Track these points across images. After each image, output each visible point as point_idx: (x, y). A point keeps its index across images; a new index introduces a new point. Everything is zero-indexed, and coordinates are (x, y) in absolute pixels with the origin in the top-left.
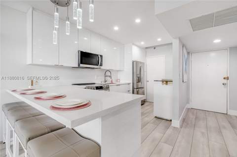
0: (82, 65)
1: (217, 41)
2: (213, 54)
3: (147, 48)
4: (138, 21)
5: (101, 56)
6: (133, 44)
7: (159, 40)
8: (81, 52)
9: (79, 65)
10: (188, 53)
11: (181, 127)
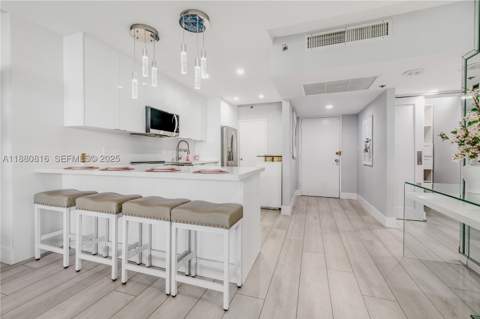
0: (153, 131)
1: (329, 107)
2: (325, 122)
3: (239, 106)
4: (240, 72)
5: (178, 117)
6: (222, 99)
7: (261, 96)
8: (152, 109)
9: (147, 130)
10: (298, 118)
11: (292, 213)
